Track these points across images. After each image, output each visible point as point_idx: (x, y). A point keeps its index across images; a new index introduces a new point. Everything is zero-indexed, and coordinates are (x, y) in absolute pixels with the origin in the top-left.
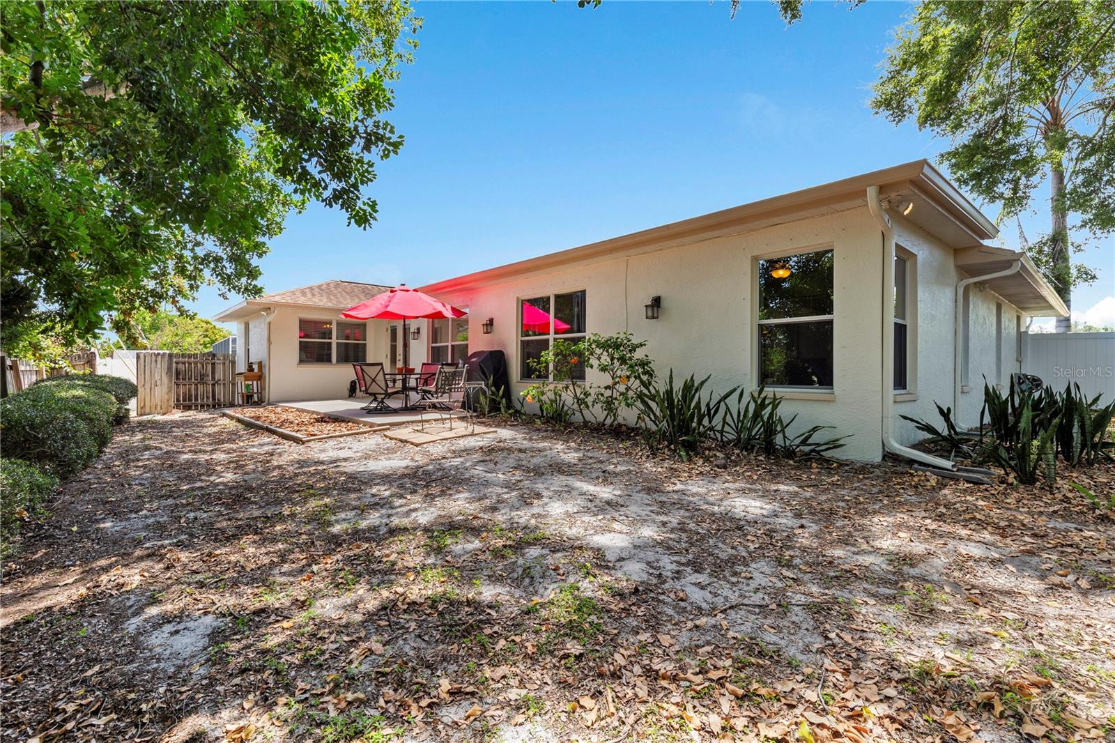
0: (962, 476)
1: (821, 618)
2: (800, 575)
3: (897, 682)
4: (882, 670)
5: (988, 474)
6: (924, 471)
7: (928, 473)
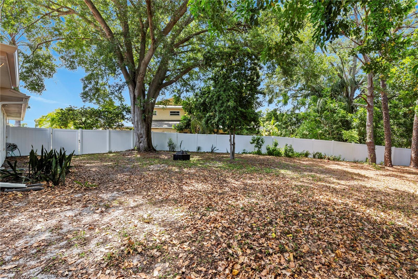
0: (31, 189)
1: (55, 271)
2: (17, 263)
3: (106, 267)
4: (97, 268)
5: (41, 185)
6: (12, 191)
7: (14, 192)
